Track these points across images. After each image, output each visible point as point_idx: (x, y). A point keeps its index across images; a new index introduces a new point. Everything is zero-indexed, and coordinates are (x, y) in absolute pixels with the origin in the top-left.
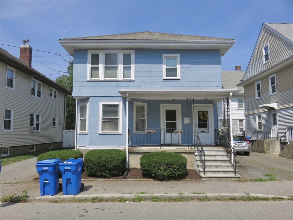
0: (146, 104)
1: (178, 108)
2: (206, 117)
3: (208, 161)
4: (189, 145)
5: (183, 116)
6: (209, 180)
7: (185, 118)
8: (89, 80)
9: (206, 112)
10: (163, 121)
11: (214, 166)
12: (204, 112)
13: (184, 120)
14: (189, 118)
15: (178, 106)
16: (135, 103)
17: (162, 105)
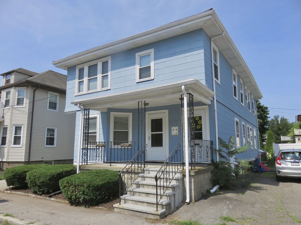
0: (130, 114)
1: (164, 116)
2: (200, 125)
3: (145, 186)
4: (178, 163)
5: (171, 125)
6: (122, 212)
7: (173, 128)
8: (76, 95)
9: (198, 118)
10: (148, 133)
11: (144, 193)
12: (196, 118)
13: (172, 130)
14: (177, 128)
15: (165, 113)
16: (112, 114)
17: (147, 113)
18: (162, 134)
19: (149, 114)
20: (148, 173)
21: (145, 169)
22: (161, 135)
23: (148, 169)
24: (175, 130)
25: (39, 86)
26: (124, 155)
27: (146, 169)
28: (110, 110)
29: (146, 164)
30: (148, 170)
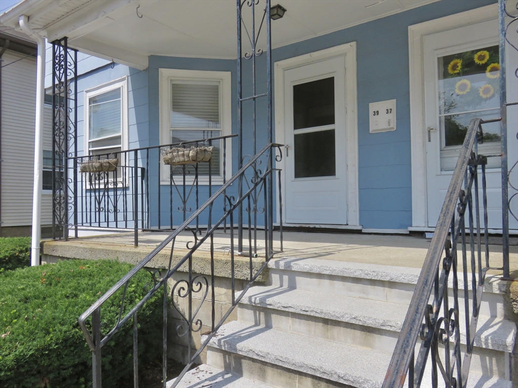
0: (226, 76)
1: (340, 66)
2: (492, 81)
5: (366, 96)
7: (373, 107)
10: (285, 133)
12: (476, 56)
13: (371, 113)
14: (391, 104)
15: (345, 55)
16: (166, 75)
17: (279, 66)
18: (332, 133)
19: (285, 70)
20: (286, 285)
21: (271, 264)
22: (330, 136)
23: (288, 265)
24: (382, 112)
25: (8, 41)
26: (184, 202)
27: (277, 263)
28: (157, 62)
29: (276, 234)
30: (287, 270)
